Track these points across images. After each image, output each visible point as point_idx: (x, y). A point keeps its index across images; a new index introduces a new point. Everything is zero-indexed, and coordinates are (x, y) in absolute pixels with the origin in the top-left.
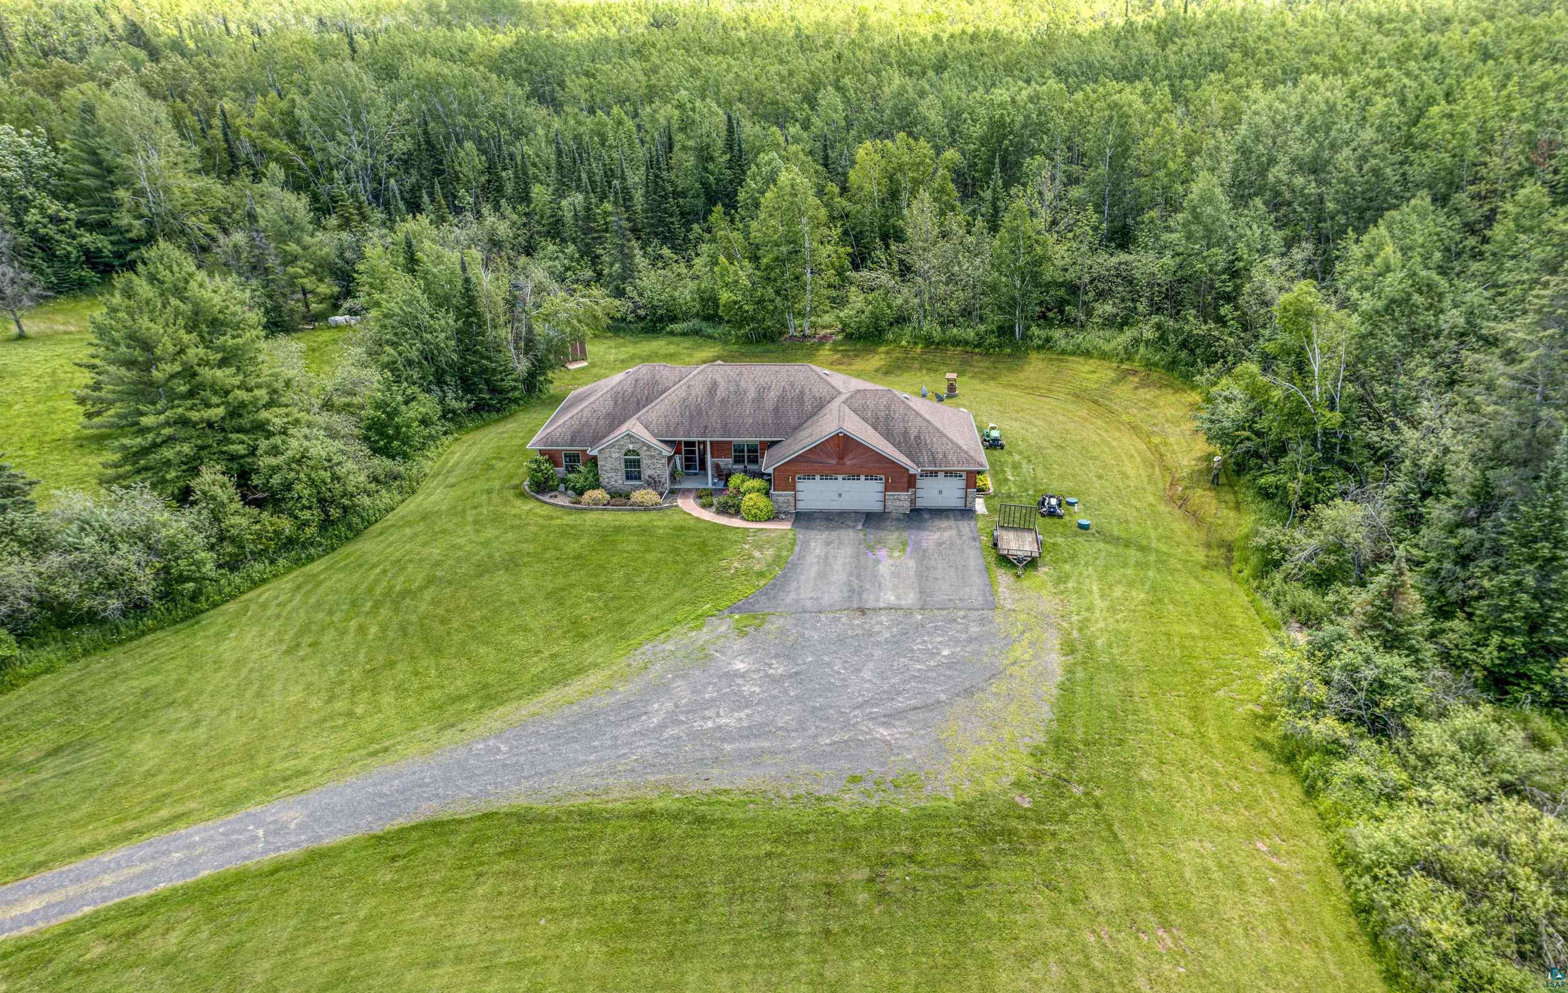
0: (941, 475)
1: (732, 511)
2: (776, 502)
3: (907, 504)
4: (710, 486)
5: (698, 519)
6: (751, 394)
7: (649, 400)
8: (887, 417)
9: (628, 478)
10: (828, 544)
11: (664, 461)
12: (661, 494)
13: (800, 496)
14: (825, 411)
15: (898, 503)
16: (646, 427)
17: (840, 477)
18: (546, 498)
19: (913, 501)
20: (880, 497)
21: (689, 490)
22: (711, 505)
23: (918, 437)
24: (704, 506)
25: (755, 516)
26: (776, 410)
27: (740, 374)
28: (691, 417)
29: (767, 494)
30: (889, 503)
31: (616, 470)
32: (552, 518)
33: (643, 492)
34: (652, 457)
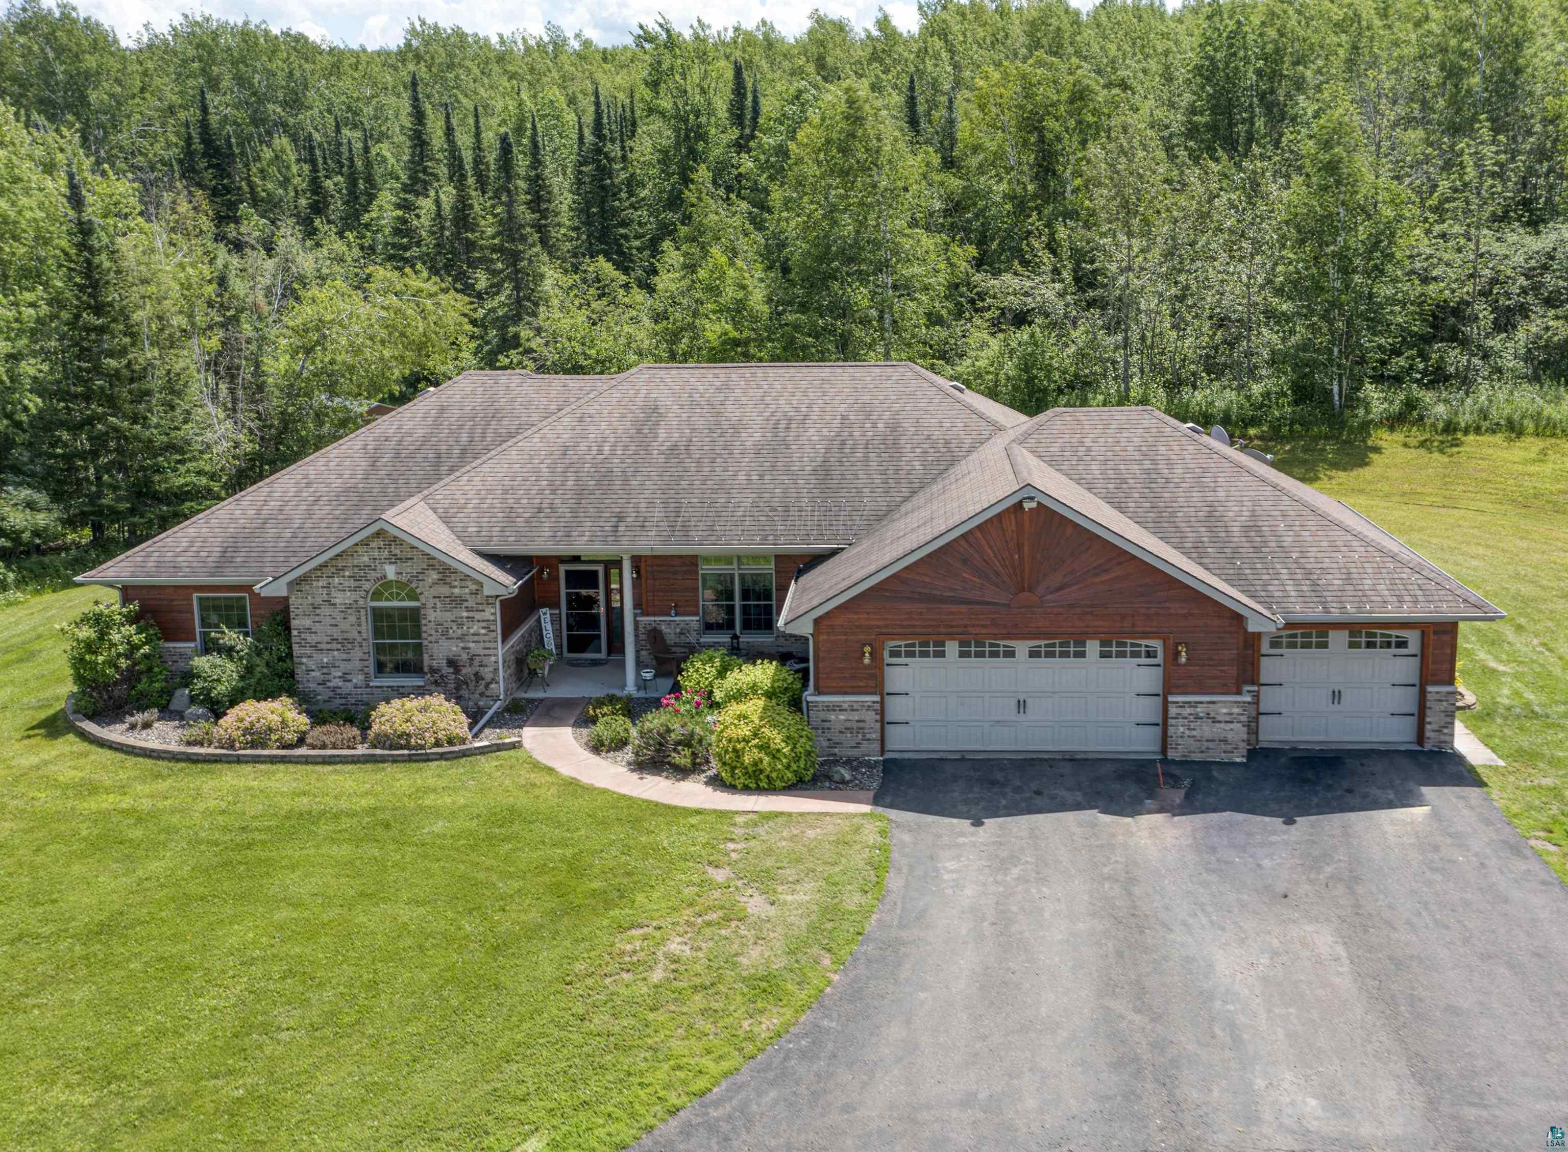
0: (1339, 639)
1: (682, 758)
2: (823, 727)
3: (1237, 732)
4: (631, 688)
5: (573, 786)
6: (754, 435)
7: (467, 455)
8: (1150, 477)
9: (380, 668)
10: (1003, 864)
11: (493, 613)
12: (474, 716)
13: (897, 708)
14: (961, 468)
15: (1206, 730)
16: (446, 519)
17: (1022, 648)
18: (116, 733)
19: (1253, 727)
20: (1149, 709)
21: (567, 704)
22: (620, 744)
23: (1251, 528)
24: (597, 747)
25: (755, 772)
26: (824, 472)
27: (726, 387)
28: (580, 492)
29: (796, 704)
30: (1177, 729)
31: (346, 643)
32: (92, 789)
33: (412, 704)
34: (457, 601)
